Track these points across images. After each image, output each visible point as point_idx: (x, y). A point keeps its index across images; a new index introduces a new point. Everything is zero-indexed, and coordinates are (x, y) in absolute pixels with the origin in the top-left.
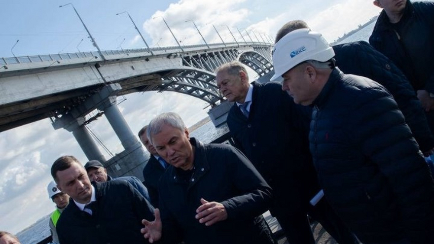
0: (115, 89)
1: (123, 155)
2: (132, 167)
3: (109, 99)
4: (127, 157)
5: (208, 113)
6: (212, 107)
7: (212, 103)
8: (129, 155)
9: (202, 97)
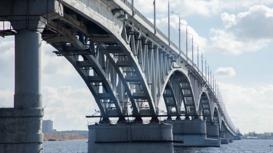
0: (57, 11)
1: (8, 114)
2: (9, 141)
3: (39, 20)
4: (12, 120)
5: (90, 127)
6: (100, 122)
7: (105, 116)
8: (17, 119)
9: (98, 97)
